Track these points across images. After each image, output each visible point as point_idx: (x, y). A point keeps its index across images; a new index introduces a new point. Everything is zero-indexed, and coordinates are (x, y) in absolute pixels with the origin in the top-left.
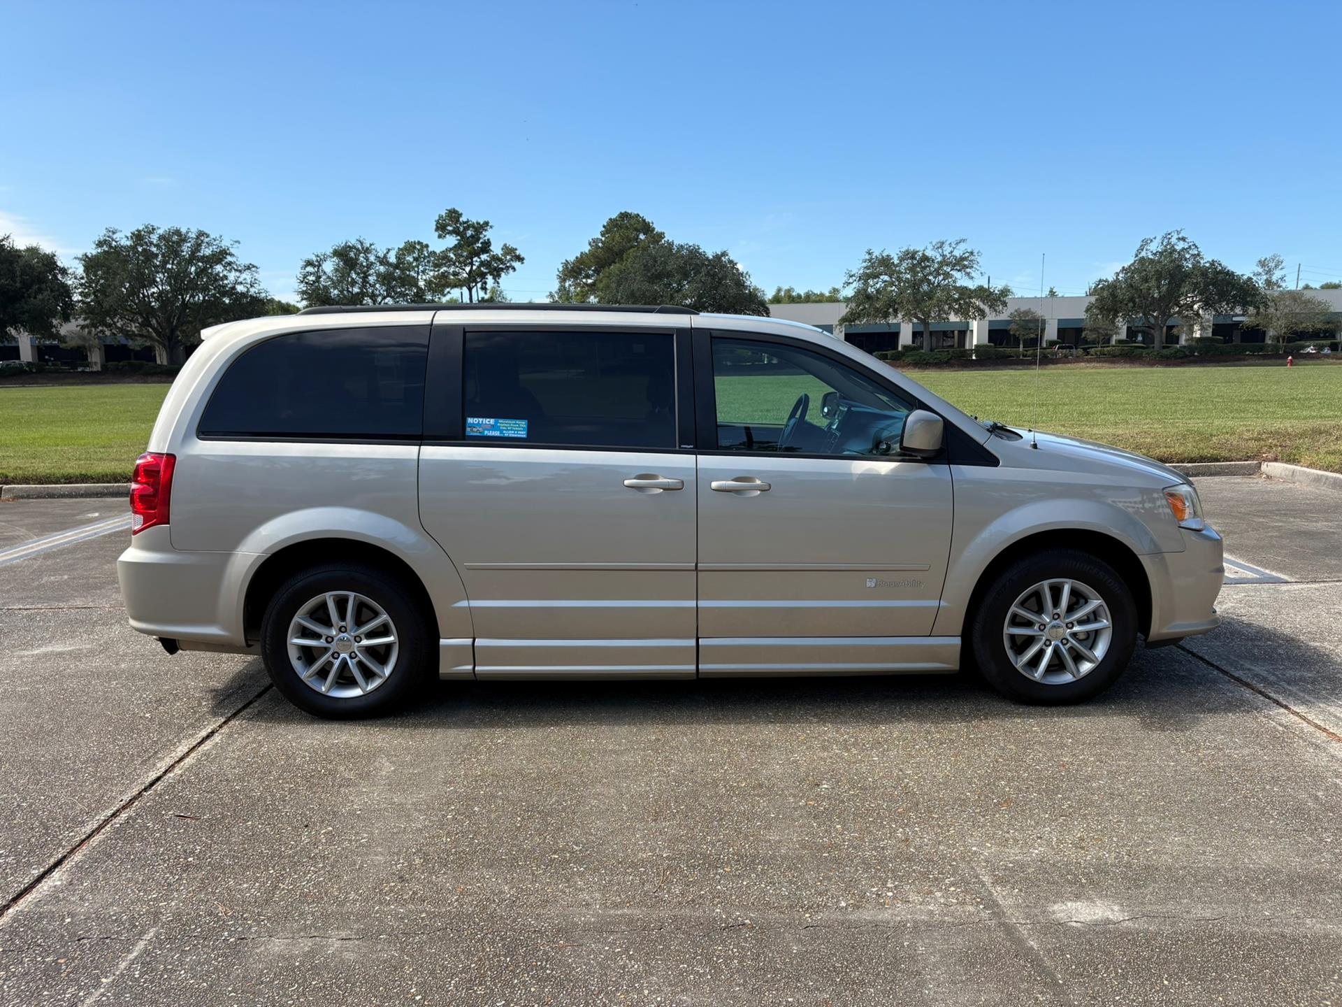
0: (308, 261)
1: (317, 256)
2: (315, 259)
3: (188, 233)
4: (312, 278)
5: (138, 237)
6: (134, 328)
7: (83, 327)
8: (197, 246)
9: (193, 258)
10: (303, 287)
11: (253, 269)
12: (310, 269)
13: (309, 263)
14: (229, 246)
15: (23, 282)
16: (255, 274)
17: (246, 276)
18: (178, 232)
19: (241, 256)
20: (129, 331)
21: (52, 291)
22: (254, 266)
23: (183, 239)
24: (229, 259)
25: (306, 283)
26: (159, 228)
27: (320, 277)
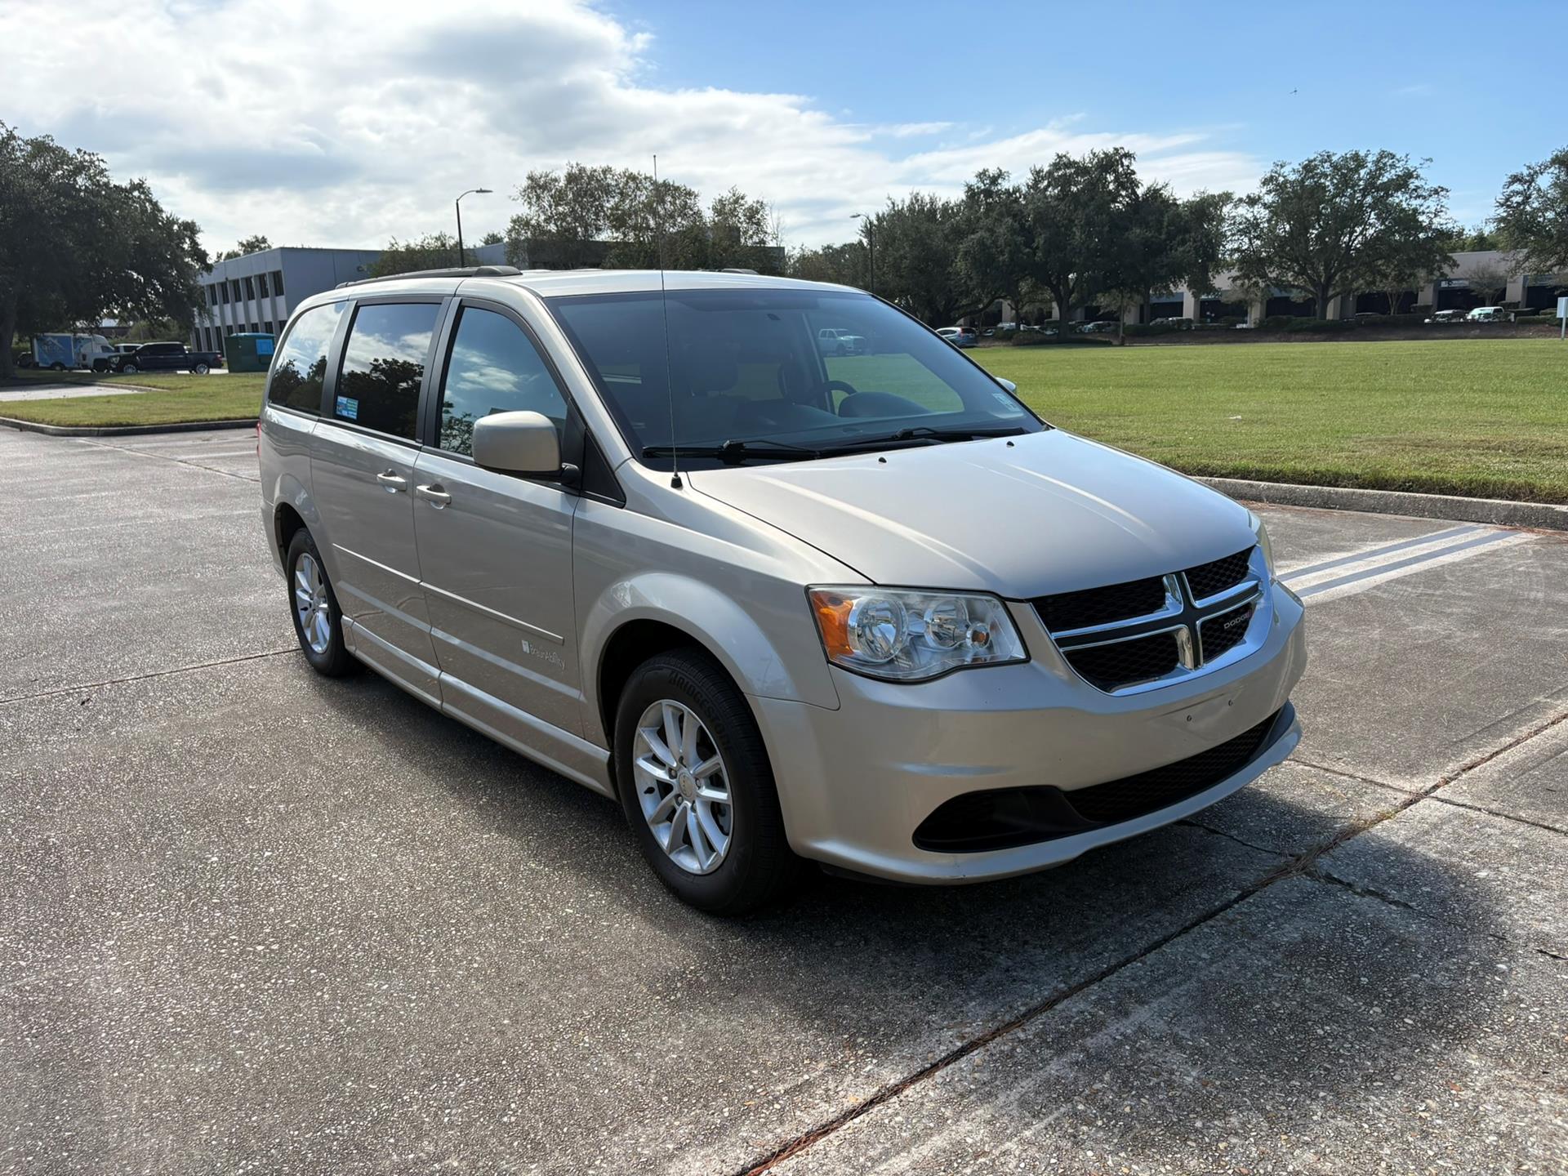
0: (1515, 176)
1: (1529, 168)
2: (1526, 172)
3: (1367, 156)
4: (1519, 199)
5: (1308, 168)
6: (1290, 276)
7: (1235, 279)
8: (1380, 169)
9: (1371, 186)
10: (1502, 212)
11: (1442, 193)
12: (1517, 187)
13: (1516, 179)
14: (1418, 166)
15: (1168, 233)
16: (1443, 199)
17: (1432, 204)
18: (1356, 157)
19: (1428, 179)
20: (1284, 281)
21: (1195, 241)
22: (1443, 189)
23: (1359, 161)
24: (1413, 183)
25: (1508, 206)
26: (1334, 154)
27: (1530, 197)
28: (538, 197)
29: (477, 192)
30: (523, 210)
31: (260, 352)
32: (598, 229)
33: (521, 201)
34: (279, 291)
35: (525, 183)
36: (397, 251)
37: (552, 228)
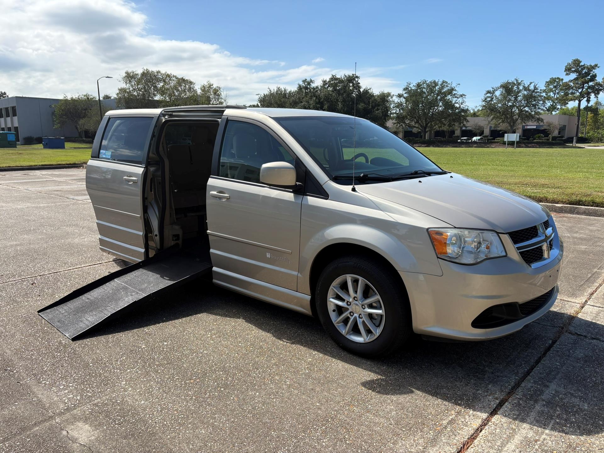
0: (488, 91)
1: (493, 88)
2: (492, 90)
3: (438, 82)
4: (489, 99)
5: (419, 85)
6: (413, 123)
7: (394, 124)
8: (443, 87)
9: (440, 92)
10: (484, 103)
11: (464, 96)
12: (489, 95)
13: (489, 92)
14: (455, 86)
15: (372, 106)
16: (464, 99)
17: (460, 100)
18: (435, 82)
19: (459, 91)
20: (411, 125)
21: (382, 110)
22: (464, 95)
23: (436, 84)
24: (454, 92)
25: (486, 102)
26: (427, 81)
27: (493, 99)
28: (130, 81)
29: (106, 77)
30: (123, 85)
31: (9, 140)
32: (155, 95)
33: (122, 81)
34: (15, 115)
35: (124, 75)
36: (67, 100)
37: (135, 93)
